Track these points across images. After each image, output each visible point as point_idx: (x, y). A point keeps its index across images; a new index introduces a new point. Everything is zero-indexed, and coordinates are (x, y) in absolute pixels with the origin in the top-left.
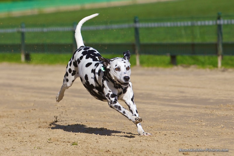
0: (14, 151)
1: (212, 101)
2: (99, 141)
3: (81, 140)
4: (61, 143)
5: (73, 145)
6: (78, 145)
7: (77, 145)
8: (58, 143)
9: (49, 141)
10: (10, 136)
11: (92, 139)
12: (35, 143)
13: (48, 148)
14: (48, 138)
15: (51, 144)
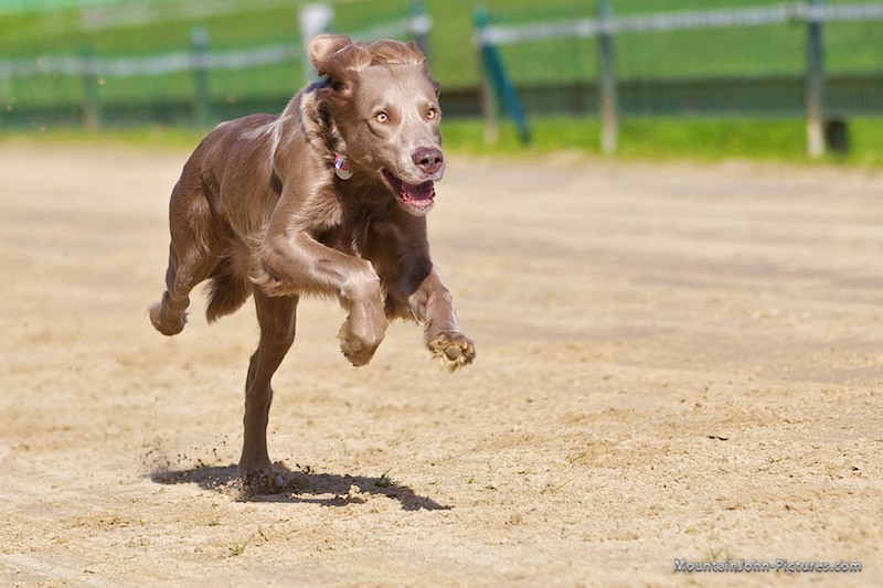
10: (792, 511)
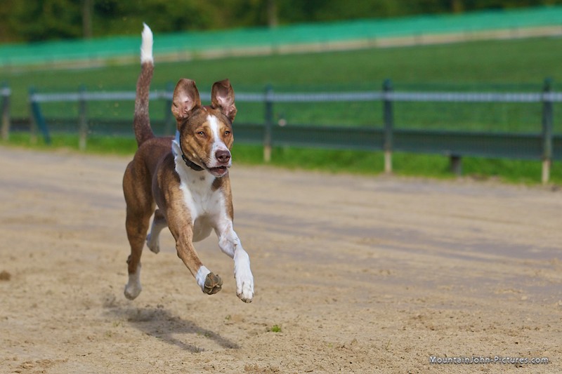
1: (535, 251)
2: (324, 325)
3: (288, 322)
4: (250, 326)
5: (274, 330)
6: (284, 331)
7: (280, 331)
9: (226, 321)
11: (311, 321)
14: (225, 314)
15: (231, 328)
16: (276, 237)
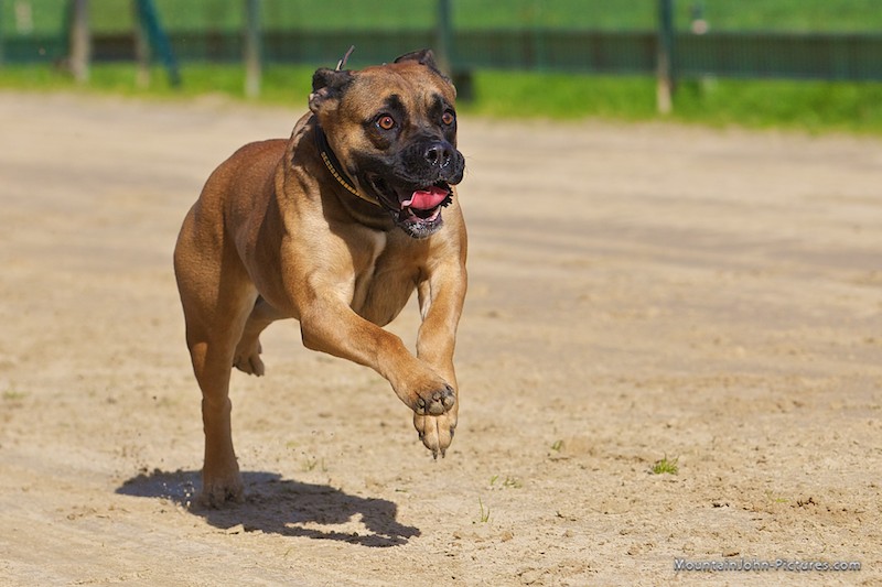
0: (407, 495)
2: (768, 457)
3: (691, 452)
4: (605, 462)
5: (657, 470)
6: (680, 471)
7: (673, 471)
8: (595, 462)
9: (554, 453)
11: (741, 448)
12: (494, 461)
13: (551, 483)
14: (552, 439)
15: (563, 468)
16: (675, 274)
